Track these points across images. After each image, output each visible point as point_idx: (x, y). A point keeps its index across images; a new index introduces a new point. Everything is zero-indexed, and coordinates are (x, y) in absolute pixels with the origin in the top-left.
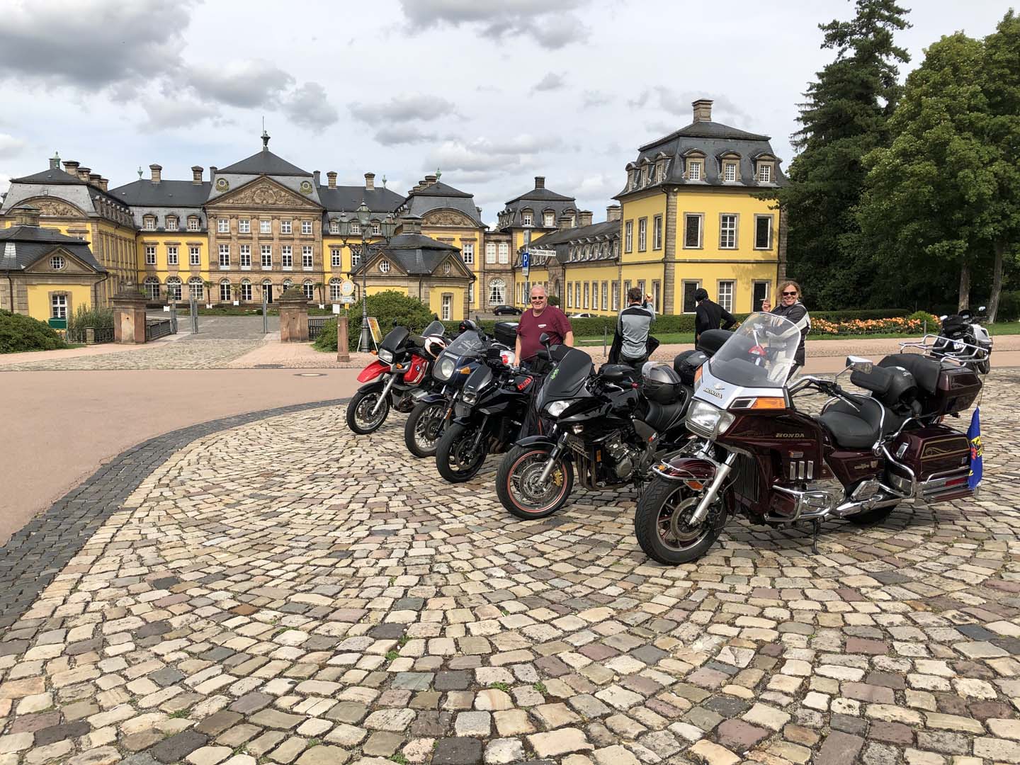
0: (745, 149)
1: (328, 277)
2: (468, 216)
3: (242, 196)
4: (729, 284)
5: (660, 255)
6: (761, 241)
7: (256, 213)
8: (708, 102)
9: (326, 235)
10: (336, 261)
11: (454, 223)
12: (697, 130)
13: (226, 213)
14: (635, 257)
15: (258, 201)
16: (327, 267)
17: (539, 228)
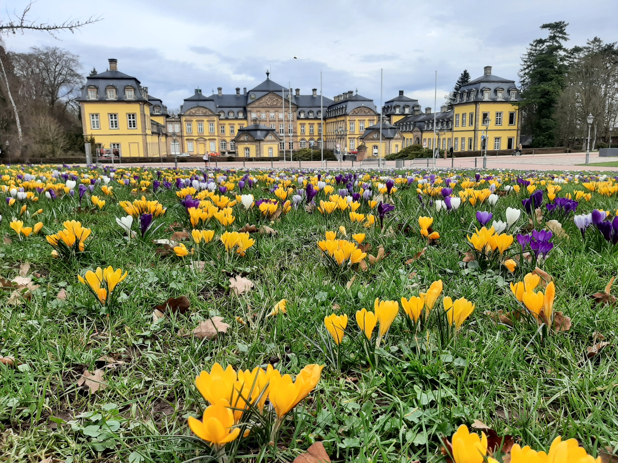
0: (506, 86)
1: (299, 138)
2: (372, 110)
3: (262, 101)
4: (498, 139)
5: (473, 128)
6: (511, 122)
7: (268, 109)
8: (490, 67)
9: (298, 118)
10: (303, 131)
11: (365, 113)
12: (485, 79)
13: (255, 110)
14: (460, 128)
15: (269, 104)
16: (299, 134)
17: (403, 114)
